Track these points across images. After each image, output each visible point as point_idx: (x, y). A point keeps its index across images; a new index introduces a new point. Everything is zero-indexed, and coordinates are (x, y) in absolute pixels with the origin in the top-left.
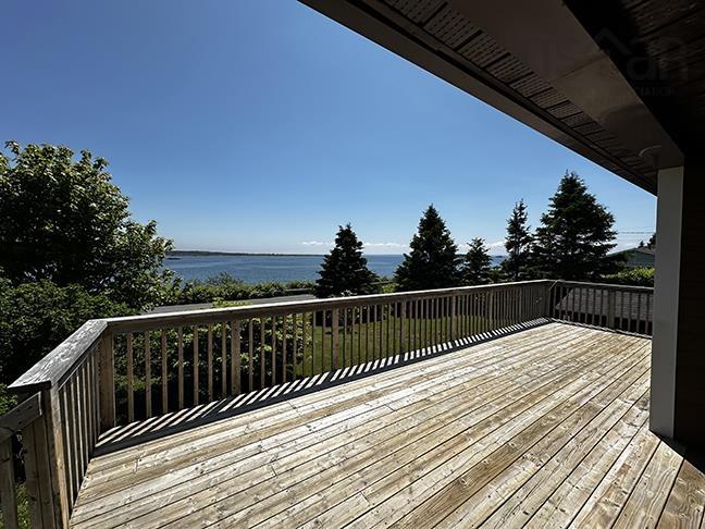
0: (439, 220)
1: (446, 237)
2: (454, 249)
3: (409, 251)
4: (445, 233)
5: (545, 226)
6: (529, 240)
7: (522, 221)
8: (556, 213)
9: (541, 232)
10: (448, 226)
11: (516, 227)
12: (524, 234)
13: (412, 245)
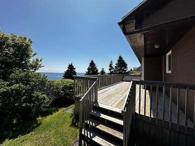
0: (94, 63)
1: (96, 68)
2: (98, 70)
3: (87, 71)
4: (95, 67)
5: (116, 66)
6: (113, 68)
7: (112, 64)
8: (118, 63)
9: (116, 67)
10: (96, 65)
11: (111, 66)
12: (112, 67)
13: (88, 69)
